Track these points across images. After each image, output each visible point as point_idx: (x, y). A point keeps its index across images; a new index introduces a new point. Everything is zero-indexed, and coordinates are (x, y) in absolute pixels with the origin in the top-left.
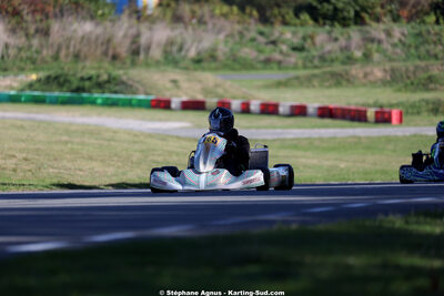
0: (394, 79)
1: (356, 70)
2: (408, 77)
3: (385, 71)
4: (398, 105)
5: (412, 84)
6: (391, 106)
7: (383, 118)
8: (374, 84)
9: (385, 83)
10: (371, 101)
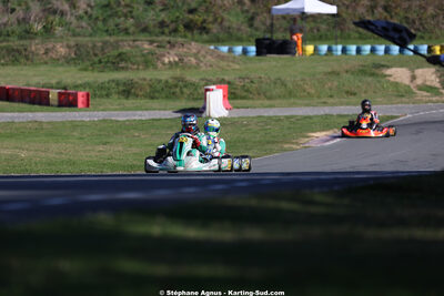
0: (79, 57)
1: (36, 46)
2: (96, 55)
3: (68, 47)
4: (84, 86)
5: (100, 62)
6: (76, 87)
7: (68, 101)
8: (56, 61)
9: (68, 61)
10: (54, 81)
